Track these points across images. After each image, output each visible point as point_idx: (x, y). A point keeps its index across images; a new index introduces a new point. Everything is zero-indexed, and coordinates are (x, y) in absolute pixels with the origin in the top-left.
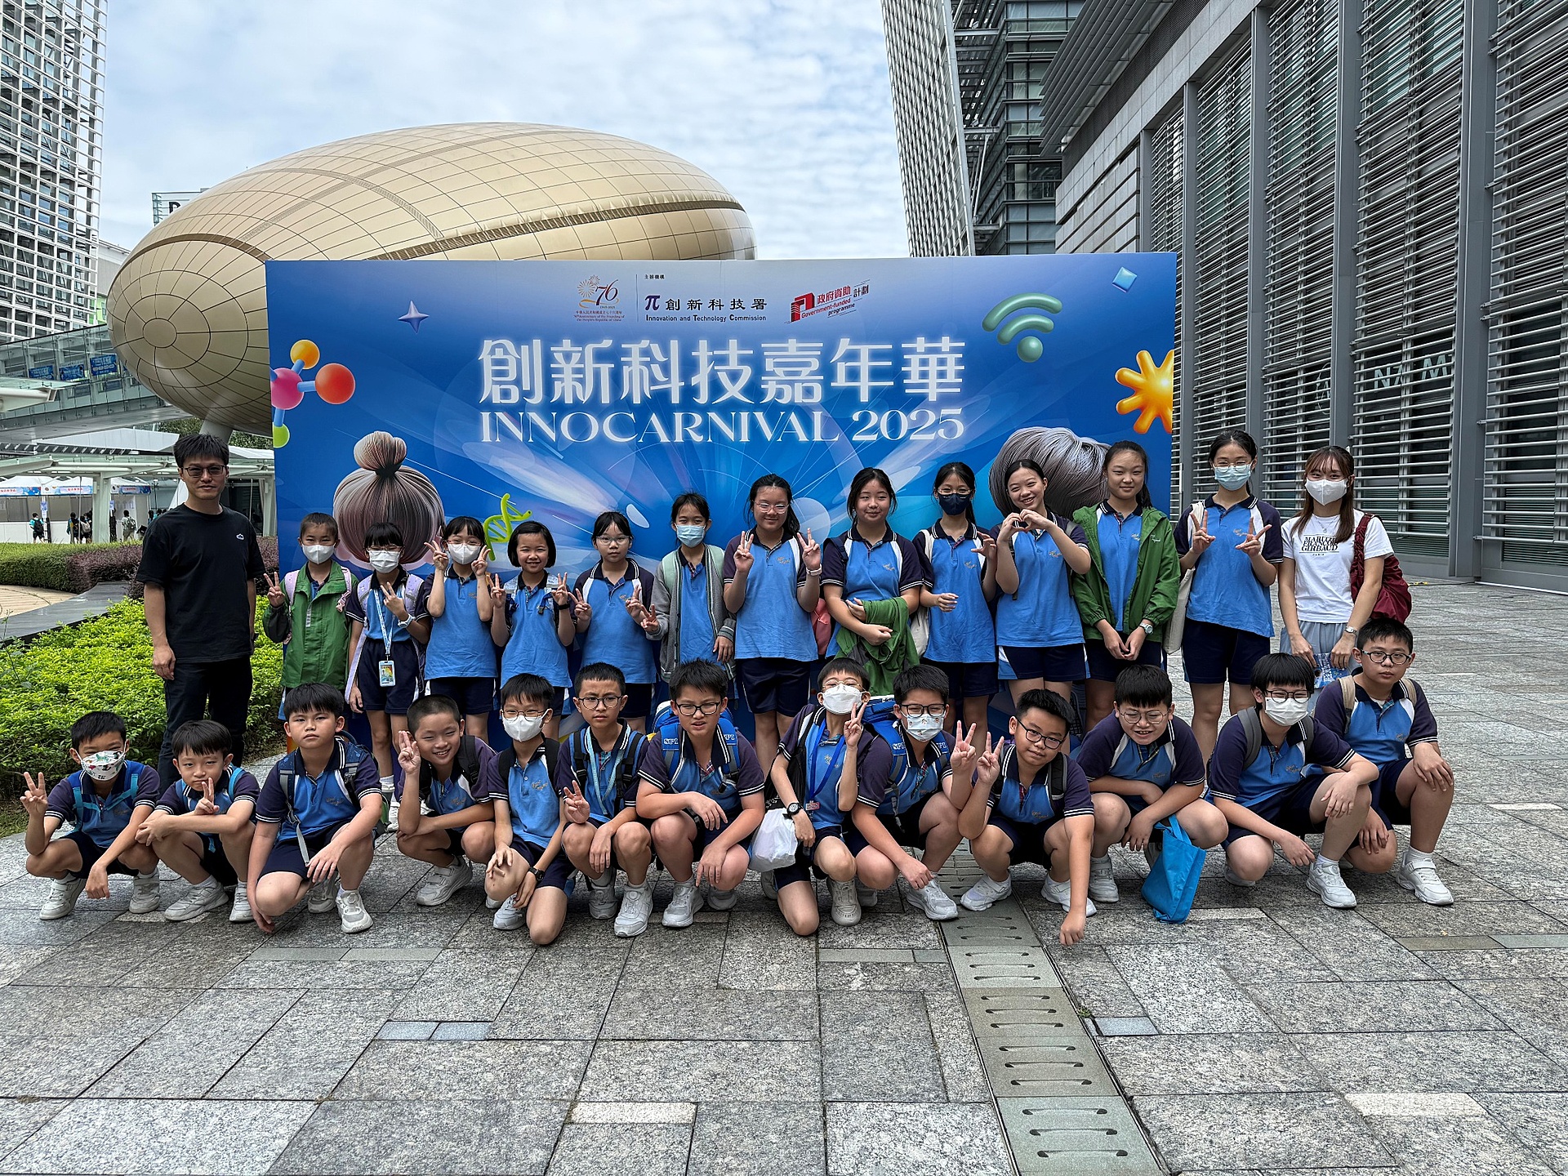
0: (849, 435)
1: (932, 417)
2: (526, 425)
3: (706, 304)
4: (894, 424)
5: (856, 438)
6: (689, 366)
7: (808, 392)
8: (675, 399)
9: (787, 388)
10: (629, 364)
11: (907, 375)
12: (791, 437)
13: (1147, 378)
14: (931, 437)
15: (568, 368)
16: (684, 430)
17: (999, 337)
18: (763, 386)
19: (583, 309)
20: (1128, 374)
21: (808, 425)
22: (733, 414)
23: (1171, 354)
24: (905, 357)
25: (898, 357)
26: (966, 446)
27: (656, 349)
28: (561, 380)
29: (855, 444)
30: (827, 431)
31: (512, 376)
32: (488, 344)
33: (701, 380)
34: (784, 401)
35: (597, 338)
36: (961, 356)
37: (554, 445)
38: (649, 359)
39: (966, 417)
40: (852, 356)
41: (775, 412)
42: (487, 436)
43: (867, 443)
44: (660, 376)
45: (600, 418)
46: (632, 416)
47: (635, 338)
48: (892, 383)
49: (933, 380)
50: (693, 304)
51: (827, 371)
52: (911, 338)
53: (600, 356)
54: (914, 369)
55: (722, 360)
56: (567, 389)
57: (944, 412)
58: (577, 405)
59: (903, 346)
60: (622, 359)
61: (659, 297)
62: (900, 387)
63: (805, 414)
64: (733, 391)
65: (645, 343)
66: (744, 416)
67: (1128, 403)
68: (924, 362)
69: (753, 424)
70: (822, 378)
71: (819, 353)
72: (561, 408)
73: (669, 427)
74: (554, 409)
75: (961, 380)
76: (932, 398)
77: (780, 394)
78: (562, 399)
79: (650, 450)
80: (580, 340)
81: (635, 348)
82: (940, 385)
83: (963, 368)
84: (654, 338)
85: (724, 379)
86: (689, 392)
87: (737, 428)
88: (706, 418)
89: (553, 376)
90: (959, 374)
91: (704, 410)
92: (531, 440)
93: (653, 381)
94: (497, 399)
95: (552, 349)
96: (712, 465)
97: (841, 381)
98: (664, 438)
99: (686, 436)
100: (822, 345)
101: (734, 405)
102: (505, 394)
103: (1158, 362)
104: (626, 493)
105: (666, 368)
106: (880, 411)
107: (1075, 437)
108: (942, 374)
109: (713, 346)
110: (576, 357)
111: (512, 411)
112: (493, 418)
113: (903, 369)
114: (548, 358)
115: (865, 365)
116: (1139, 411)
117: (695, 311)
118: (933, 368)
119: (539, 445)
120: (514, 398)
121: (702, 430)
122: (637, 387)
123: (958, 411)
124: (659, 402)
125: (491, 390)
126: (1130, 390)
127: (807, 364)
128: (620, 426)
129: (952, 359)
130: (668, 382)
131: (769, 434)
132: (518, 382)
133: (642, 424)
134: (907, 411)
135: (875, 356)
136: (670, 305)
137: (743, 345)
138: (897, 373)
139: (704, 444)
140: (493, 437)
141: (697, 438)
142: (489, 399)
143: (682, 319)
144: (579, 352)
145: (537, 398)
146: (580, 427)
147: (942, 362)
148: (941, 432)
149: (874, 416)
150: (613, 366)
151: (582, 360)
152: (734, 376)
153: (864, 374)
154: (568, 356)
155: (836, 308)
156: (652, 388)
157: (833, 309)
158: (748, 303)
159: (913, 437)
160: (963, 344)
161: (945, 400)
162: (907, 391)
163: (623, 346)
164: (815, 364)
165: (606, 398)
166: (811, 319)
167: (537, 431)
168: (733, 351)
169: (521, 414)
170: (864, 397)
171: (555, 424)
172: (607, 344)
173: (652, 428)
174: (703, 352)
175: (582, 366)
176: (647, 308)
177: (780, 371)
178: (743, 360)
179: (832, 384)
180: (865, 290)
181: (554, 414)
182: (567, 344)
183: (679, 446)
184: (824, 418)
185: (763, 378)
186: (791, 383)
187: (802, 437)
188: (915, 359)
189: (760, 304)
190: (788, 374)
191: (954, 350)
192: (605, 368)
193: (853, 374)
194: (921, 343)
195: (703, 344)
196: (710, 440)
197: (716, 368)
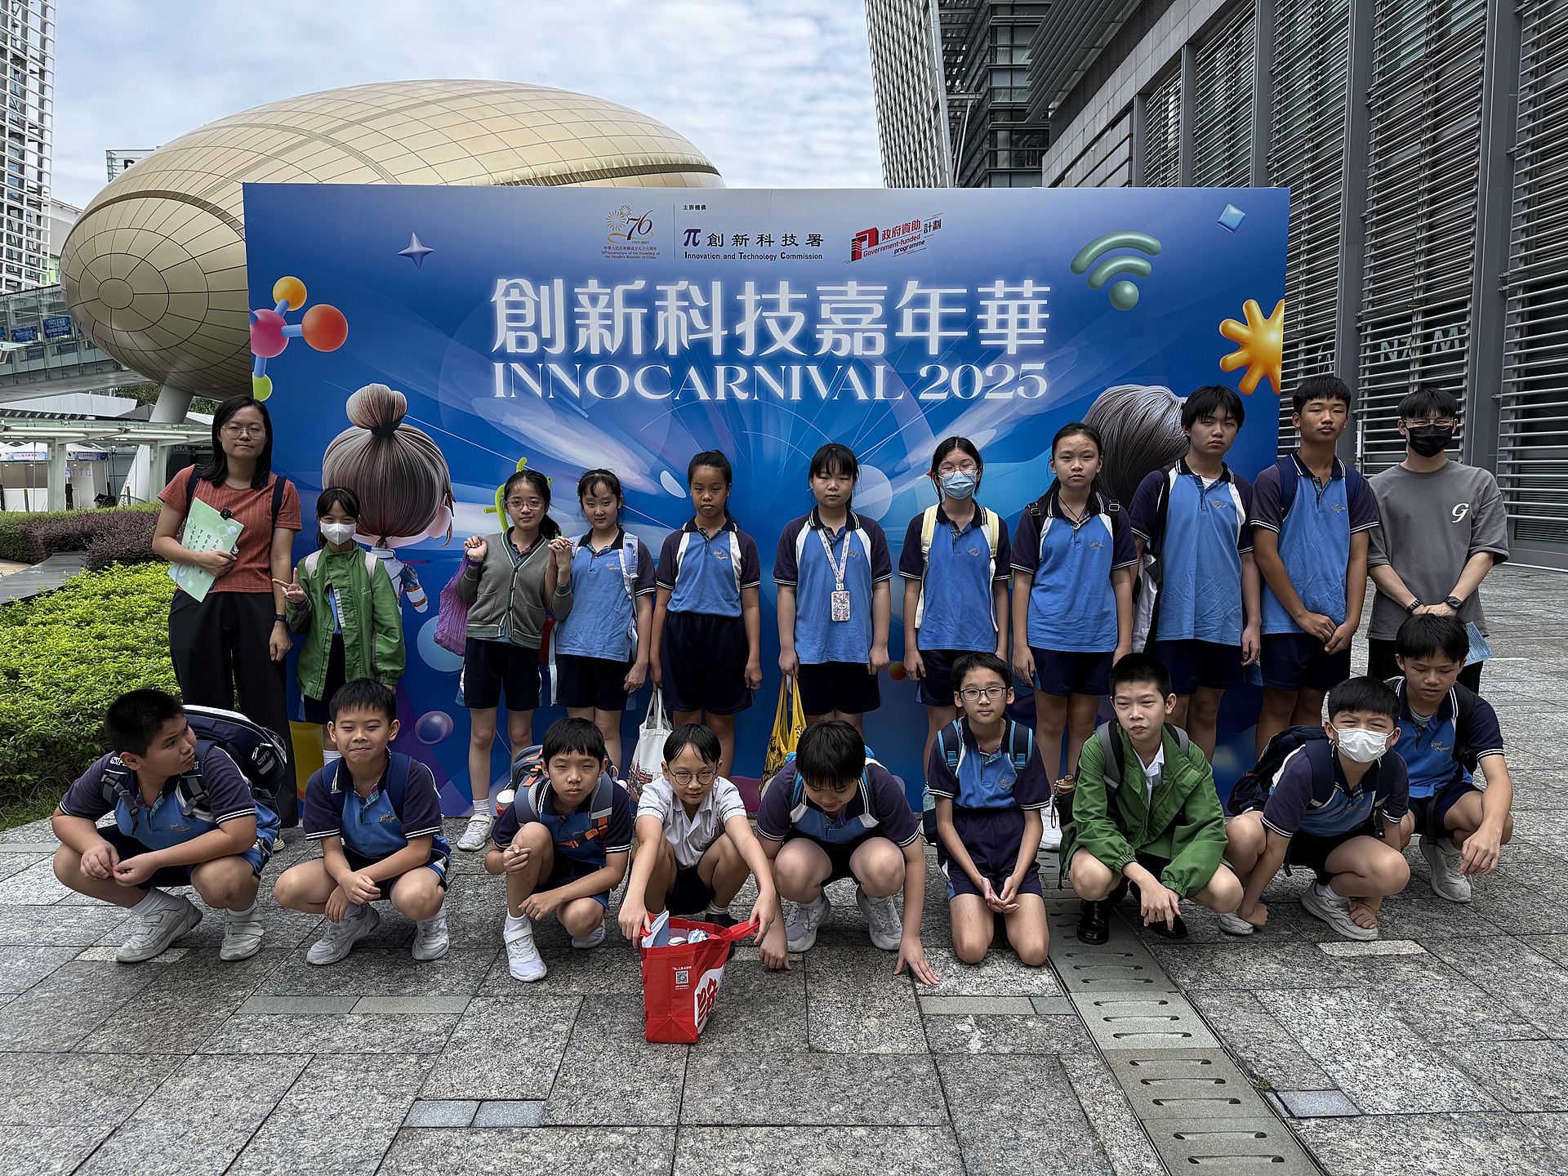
0: (915, 393)
1: (1011, 373)
2: (545, 378)
3: (753, 239)
4: (967, 381)
5: (923, 396)
6: (734, 312)
7: (869, 343)
8: (717, 350)
9: (845, 339)
10: (664, 309)
11: (983, 324)
12: (848, 395)
13: (1254, 332)
14: (1009, 395)
15: (594, 313)
16: (727, 386)
17: (1090, 282)
18: (817, 336)
19: (611, 245)
20: (1233, 326)
21: (868, 380)
22: (783, 368)
23: (1281, 304)
24: (982, 303)
25: (973, 304)
26: (1049, 406)
27: (695, 292)
28: (587, 326)
29: (922, 404)
30: (890, 389)
31: (530, 322)
32: (502, 284)
33: (746, 328)
34: (842, 353)
35: (628, 278)
36: (1045, 302)
37: (578, 402)
38: (687, 304)
39: (1048, 373)
40: (920, 301)
41: (830, 366)
42: (500, 391)
43: (935, 403)
44: (699, 323)
45: (632, 372)
46: (667, 369)
47: (672, 279)
48: (966, 334)
49: (1012, 330)
50: (738, 240)
51: (892, 319)
52: (989, 282)
53: (632, 300)
54: (991, 317)
55: (771, 305)
56: (592, 337)
57: (1025, 367)
58: (604, 356)
59: (980, 290)
60: (657, 303)
61: (699, 231)
62: (975, 337)
63: (865, 369)
64: (784, 341)
65: (683, 285)
66: (796, 370)
67: (1233, 359)
68: (1003, 310)
69: (806, 380)
70: (885, 326)
71: (883, 298)
72: (586, 359)
73: (709, 382)
74: (578, 360)
75: (1044, 330)
76: (1012, 350)
77: (837, 345)
78: (587, 349)
79: (687, 408)
80: (608, 281)
81: (671, 291)
82: (1021, 336)
83: (1047, 316)
84: (693, 279)
85: (773, 327)
86: (733, 342)
87: (786, 382)
88: (752, 375)
89: (577, 322)
90: (1043, 323)
91: (749, 363)
92: (551, 396)
93: (692, 329)
94: (512, 348)
95: (576, 290)
96: (758, 426)
97: (907, 331)
98: (703, 395)
99: (729, 393)
100: (886, 288)
101: (784, 357)
102: (522, 342)
103: (1267, 314)
104: (660, 458)
105: (706, 314)
106: (951, 364)
107: (1174, 397)
108: (1023, 323)
109: (760, 289)
110: (603, 300)
111: (529, 362)
112: (508, 369)
113: (979, 317)
114: (571, 301)
115: (935, 311)
116: (1244, 369)
117: (742, 248)
118: (1013, 316)
119: (561, 402)
120: (532, 347)
121: (747, 386)
122: (673, 335)
123: (1041, 366)
124: (698, 354)
125: (505, 337)
126: (1235, 345)
127: (868, 311)
128: (653, 381)
129: (1035, 305)
130: (709, 330)
131: (823, 392)
132: (536, 328)
133: (678, 379)
134: (983, 365)
135: (947, 301)
136: (712, 240)
137: (795, 288)
138: (971, 323)
139: (750, 402)
140: (508, 392)
141: (742, 396)
142: (503, 348)
143: (725, 257)
144: (607, 294)
145: (559, 348)
146: (608, 381)
147: (1023, 309)
148: (1021, 391)
149: (944, 371)
150: (646, 311)
151: (610, 304)
152: (785, 324)
153: (934, 322)
154: (594, 299)
155: (903, 246)
156: (691, 337)
157: (900, 246)
158: (802, 238)
159: (988, 396)
160: (1048, 289)
161: (1026, 354)
162: (983, 342)
163: (658, 288)
164: (878, 311)
165: (637, 349)
166: (873, 258)
167: (559, 386)
168: (784, 294)
169: (540, 365)
170: (934, 349)
171: (579, 378)
172: (639, 285)
173: (690, 384)
174: (749, 296)
175: (611, 310)
176: (686, 244)
177: (837, 319)
178: (795, 305)
179: (897, 334)
180: (937, 225)
181: (578, 366)
182: (593, 285)
183: (720, 404)
184: (887, 373)
185: (818, 326)
186: (850, 332)
187: (862, 395)
188: (992, 306)
189: (815, 240)
190: (846, 321)
191: (1037, 296)
192: (637, 314)
193: (921, 323)
194: (1000, 288)
195: (750, 286)
196: (756, 398)
197: (764, 314)
